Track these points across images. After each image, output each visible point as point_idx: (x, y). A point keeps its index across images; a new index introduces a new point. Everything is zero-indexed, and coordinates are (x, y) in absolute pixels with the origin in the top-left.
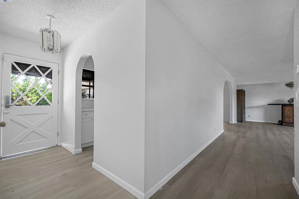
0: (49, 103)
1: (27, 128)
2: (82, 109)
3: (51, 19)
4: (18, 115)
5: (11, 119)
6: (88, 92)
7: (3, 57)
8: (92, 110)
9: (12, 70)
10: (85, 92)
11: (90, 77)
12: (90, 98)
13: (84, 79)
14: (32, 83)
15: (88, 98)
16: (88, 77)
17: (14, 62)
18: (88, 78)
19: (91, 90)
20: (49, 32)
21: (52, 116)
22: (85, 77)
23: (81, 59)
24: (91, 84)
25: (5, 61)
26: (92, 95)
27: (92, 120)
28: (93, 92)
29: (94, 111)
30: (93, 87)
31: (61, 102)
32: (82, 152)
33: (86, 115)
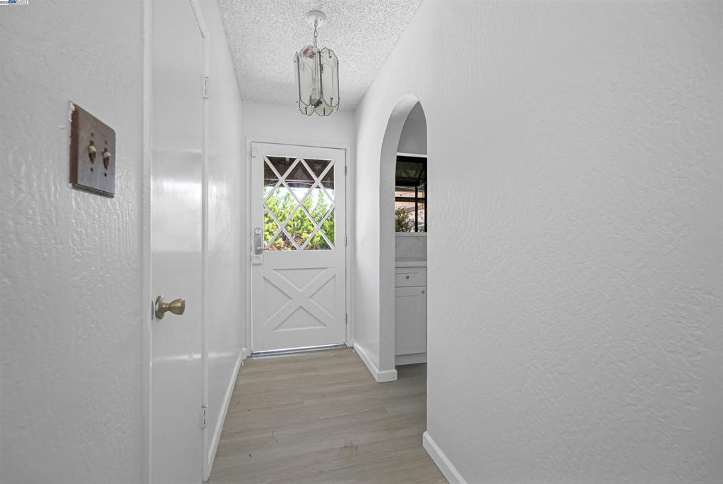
0: (329, 243)
1: (291, 298)
2: (397, 260)
3: (316, 22)
4: (275, 270)
5: (264, 278)
6: (412, 217)
7: (251, 151)
8: (422, 263)
9: (265, 177)
10: (407, 217)
11: (417, 176)
12: (416, 231)
13: (401, 182)
14: (298, 200)
15: (413, 231)
16: (412, 176)
17: (267, 157)
18: (412, 178)
19: (419, 212)
20: (312, 56)
21: (334, 276)
22: (405, 178)
23: (393, 121)
24: (420, 195)
25: (254, 157)
26: (421, 223)
27: (423, 292)
28: (424, 216)
29: (427, 267)
30: (425, 200)
31: (351, 241)
32: (396, 379)
33: (408, 278)
